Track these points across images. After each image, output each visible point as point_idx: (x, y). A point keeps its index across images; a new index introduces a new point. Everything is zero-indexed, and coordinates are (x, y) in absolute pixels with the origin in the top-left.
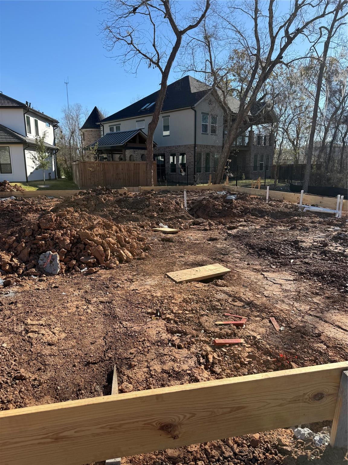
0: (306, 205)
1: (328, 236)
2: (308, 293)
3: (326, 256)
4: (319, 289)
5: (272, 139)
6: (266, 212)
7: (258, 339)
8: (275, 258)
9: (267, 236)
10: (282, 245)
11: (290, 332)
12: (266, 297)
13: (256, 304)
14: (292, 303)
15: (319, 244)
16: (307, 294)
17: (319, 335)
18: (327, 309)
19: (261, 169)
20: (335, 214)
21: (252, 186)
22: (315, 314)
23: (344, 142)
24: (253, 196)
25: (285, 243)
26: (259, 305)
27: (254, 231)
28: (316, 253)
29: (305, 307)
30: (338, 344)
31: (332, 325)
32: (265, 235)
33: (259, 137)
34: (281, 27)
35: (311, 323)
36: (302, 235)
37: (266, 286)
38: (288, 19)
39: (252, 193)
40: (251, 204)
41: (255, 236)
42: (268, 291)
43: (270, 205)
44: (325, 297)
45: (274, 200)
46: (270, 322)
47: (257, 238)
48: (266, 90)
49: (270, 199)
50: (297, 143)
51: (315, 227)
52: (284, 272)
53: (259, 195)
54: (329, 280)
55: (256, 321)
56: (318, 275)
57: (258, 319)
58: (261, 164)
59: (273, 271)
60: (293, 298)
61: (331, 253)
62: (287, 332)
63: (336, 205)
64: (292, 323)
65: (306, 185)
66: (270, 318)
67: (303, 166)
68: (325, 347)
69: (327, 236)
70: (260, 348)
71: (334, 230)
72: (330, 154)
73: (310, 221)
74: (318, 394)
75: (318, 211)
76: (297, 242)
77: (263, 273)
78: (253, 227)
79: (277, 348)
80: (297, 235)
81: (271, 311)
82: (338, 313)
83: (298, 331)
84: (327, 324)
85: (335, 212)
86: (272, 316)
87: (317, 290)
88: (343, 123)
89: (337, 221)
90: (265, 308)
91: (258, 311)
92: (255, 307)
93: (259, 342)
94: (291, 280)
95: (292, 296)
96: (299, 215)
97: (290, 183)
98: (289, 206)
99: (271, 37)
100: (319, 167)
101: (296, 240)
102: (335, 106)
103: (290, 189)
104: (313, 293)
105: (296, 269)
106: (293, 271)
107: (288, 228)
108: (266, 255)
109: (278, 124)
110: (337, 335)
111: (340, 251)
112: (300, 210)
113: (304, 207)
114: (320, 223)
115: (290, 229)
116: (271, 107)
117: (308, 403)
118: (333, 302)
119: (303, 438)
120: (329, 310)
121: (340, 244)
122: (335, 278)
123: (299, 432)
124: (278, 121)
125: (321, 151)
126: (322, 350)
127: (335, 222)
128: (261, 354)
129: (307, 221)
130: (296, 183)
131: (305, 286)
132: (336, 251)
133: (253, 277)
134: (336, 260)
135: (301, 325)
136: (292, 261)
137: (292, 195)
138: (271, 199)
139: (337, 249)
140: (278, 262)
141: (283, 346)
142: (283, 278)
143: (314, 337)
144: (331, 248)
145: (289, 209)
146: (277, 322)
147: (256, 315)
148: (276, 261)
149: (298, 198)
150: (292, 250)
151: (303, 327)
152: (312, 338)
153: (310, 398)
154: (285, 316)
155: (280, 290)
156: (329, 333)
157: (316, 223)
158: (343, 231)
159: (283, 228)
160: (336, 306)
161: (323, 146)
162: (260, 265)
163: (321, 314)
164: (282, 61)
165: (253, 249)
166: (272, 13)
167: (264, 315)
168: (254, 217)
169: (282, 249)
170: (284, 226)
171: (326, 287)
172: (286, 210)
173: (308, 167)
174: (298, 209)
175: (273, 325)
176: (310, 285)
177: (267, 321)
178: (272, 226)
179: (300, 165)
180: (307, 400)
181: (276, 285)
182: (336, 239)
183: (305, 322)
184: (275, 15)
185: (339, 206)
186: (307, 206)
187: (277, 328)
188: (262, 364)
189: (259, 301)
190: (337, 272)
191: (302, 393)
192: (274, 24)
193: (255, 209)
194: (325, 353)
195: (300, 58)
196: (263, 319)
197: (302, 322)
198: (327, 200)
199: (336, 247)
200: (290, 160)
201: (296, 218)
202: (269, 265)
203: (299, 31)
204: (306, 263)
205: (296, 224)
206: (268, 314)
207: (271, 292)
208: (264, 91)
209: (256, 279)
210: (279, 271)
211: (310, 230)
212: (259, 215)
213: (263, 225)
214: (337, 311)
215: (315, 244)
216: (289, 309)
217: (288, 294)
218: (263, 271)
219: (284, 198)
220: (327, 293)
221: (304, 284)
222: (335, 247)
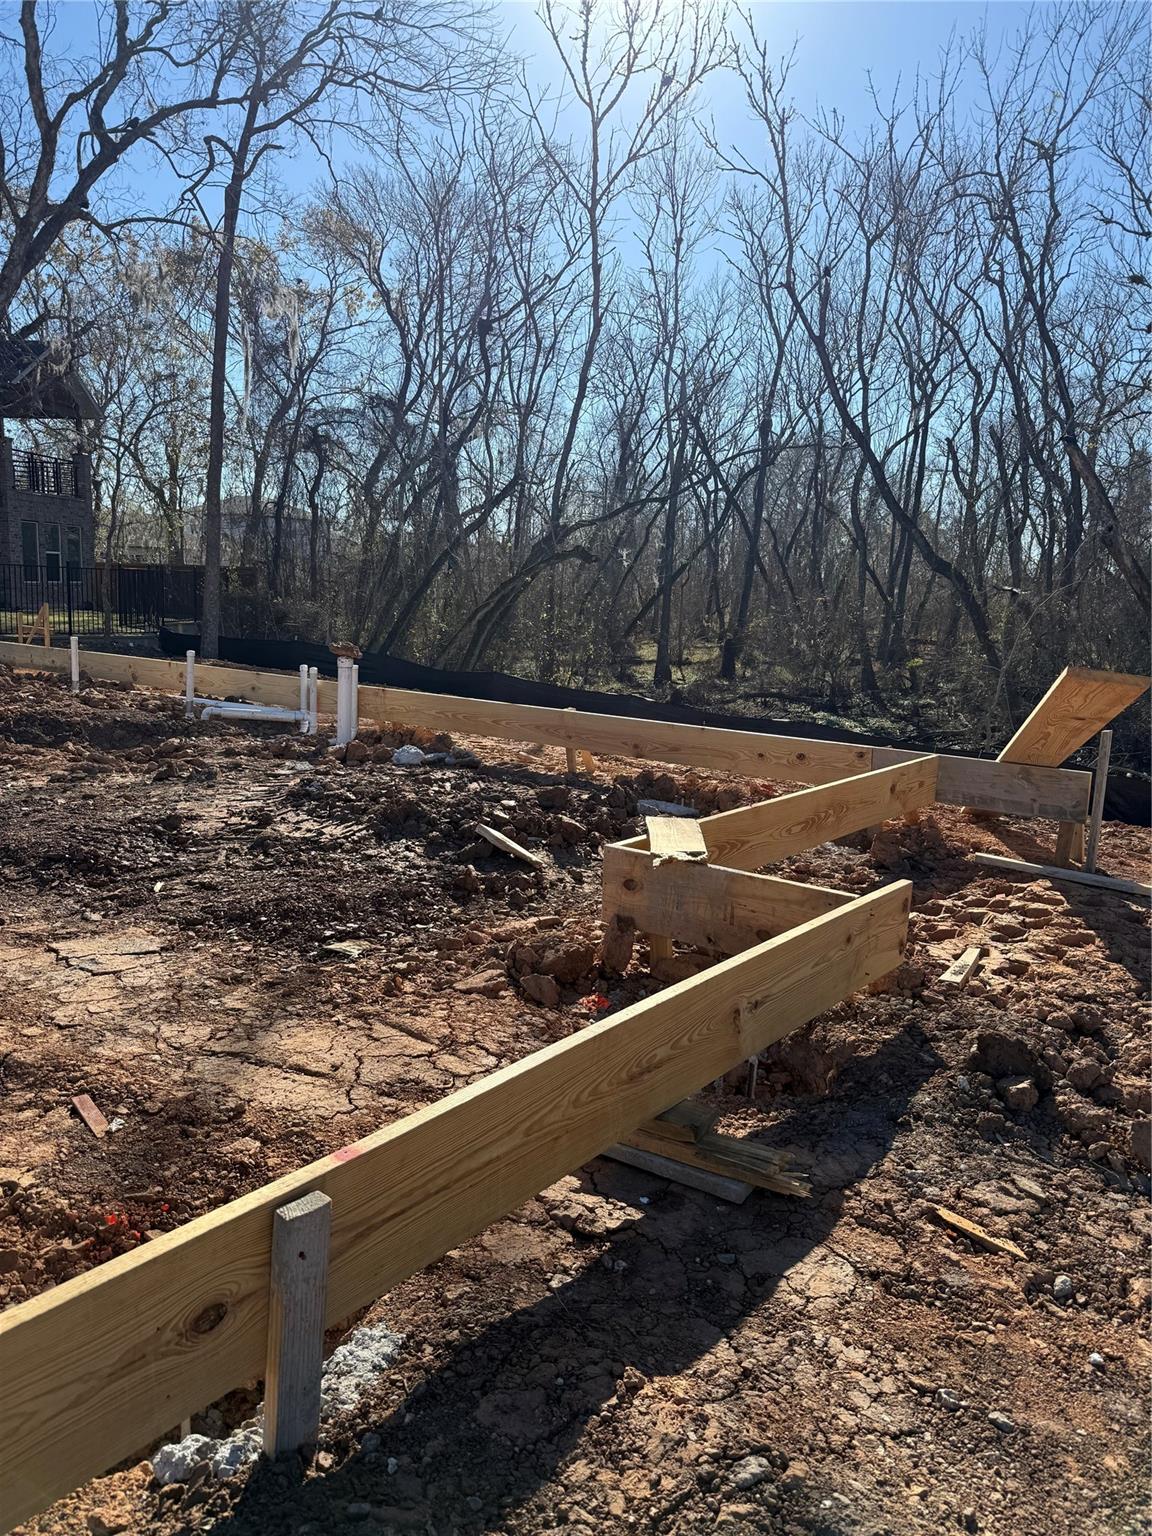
0: (209, 697)
1: (274, 792)
2: (208, 983)
3: (267, 855)
4: (244, 965)
5: (80, 472)
6: (70, 725)
7: (25, 1190)
8: (101, 886)
9: (72, 811)
10: (125, 838)
11: (143, 1128)
12: (60, 1027)
13: (23, 1063)
14: (152, 1030)
15: (246, 821)
16: (206, 987)
17: (239, 1111)
18: (266, 1022)
19: (53, 574)
20: (297, 724)
21: (20, 636)
22: (227, 1049)
23: (313, 506)
24: (23, 672)
25: (132, 828)
26: (32, 1066)
27: (23, 797)
28: (235, 851)
29: (194, 1033)
30: (294, 1125)
31: (280, 1067)
32: (65, 807)
33: (34, 464)
34: (73, 99)
35: (215, 1080)
36: (195, 795)
37: (63, 989)
38: (95, 76)
39: (18, 659)
40: (14, 701)
41: (26, 815)
42: (71, 1007)
43: (86, 701)
44: (262, 984)
45: (103, 685)
46: (74, 1113)
47: (33, 823)
48: (45, 302)
49: (86, 680)
50: (173, 496)
51: (237, 767)
52: (132, 929)
53: (46, 668)
54: (275, 930)
55: (21, 1126)
56: (242, 918)
57: (28, 1114)
58: (52, 561)
59: (94, 933)
60: (156, 1010)
61: (282, 845)
62: (134, 1131)
63: (299, 696)
64: (150, 1097)
65: (212, 635)
66: (75, 1100)
67: (198, 573)
68: (258, 1144)
69: (271, 793)
70: (33, 1219)
71: (292, 772)
72: (277, 539)
73: (221, 748)
74: (206, 1311)
75: (246, 716)
76: (173, 821)
77: (54, 945)
78: (22, 782)
79: (98, 1197)
80: (178, 798)
81: (78, 1074)
82: (298, 1025)
83: (171, 1120)
84: (263, 1071)
85: (299, 716)
86: (82, 1091)
87: (237, 967)
88: (307, 448)
89: (304, 744)
90: (57, 1071)
91: (28, 1086)
92: (17, 1076)
93: (27, 1199)
94: (154, 952)
95: (154, 1006)
96: (187, 732)
97: (159, 627)
98: (152, 704)
99: (39, 122)
100: (248, 576)
101: (170, 816)
102: (278, 392)
103: (162, 647)
104: (223, 981)
105: (171, 913)
106: (162, 920)
107: (148, 779)
108: (67, 879)
109: (99, 426)
110: (292, 1096)
111: (309, 835)
112: (189, 715)
113: (203, 706)
114: (252, 752)
115: (155, 780)
116: (66, 363)
117: (179, 1353)
118: (283, 996)
119: (179, 1476)
120: (271, 1025)
121: (309, 813)
122: (292, 919)
123: (168, 1459)
124: (98, 414)
125: (252, 528)
126: (246, 1160)
127: (297, 747)
128: (37, 1237)
129: (211, 749)
130: (181, 626)
131: (197, 964)
132: (297, 834)
133: (16, 965)
134: (298, 863)
135: (180, 1094)
136: (158, 886)
137: (160, 668)
138: (90, 681)
139: (299, 829)
140: (111, 898)
141: (119, 1184)
142: (127, 949)
143: (224, 1122)
144: (282, 828)
145: (152, 711)
146: (100, 1106)
147: (22, 1102)
148: (105, 894)
149: (181, 675)
150: (157, 849)
151: (188, 1100)
152: (216, 1130)
153: (180, 1335)
154: (125, 1080)
155: (116, 992)
156: (266, 1099)
157: (239, 754)
158: (318, 772)
159: (131, 778)
160: (293, 1004)
161: (255, 513)
162: (46, 918)
163: (245, 1044)
164: (88, 214)
165: (18, 862)
166: (36, 38)
167: (52, 1094)
168: (21, 748)
169: (126, 850)
170: (133, 770)
171: (267, 954)
172: (142, 717)
173: (212, 575)
174: (184, 711)
175: (83, 1120)
176: (215, 955)
177: (64, 1111)
178: (91, 773)
179: (188, 567)
180: (172, 1346)
181: (101, 978)
182: (296, 799)
183: (194, 1082)
184: (50, 48)
185: (308, 698)
186: (213, 702)
187: (99, 1129)
188: (39, 1273)
189: (36, 1049)
190: (299, 899)
191: (149, 1330)
192: (47, 80)
193: (29, 719)
194: (257, 1165)
195: (149, 219)
196: (47, 1111)
197: (185, 1084)
198: (272, 680)
199: (298, 822)
200: (155, 550)
201: (176, 741)
202: (77, 912)
203: (136, 130)
204: (204, 886)
205: (173, 761)
206: (68, 1085)
207: (80, 1006)
208: (36, 303)
209: (28, 970)
210: (112, 928)
211: (220, 778)
212: (47, 739)
213: (60, 772)
214: (295, 1021)
215: (234, 820)
216: (142, 1050)
217: (140, 1001)
218: (57, 938)
219: (135, 678)
220: (269, 972)
221: (196, 958)
222: (296, 825)
